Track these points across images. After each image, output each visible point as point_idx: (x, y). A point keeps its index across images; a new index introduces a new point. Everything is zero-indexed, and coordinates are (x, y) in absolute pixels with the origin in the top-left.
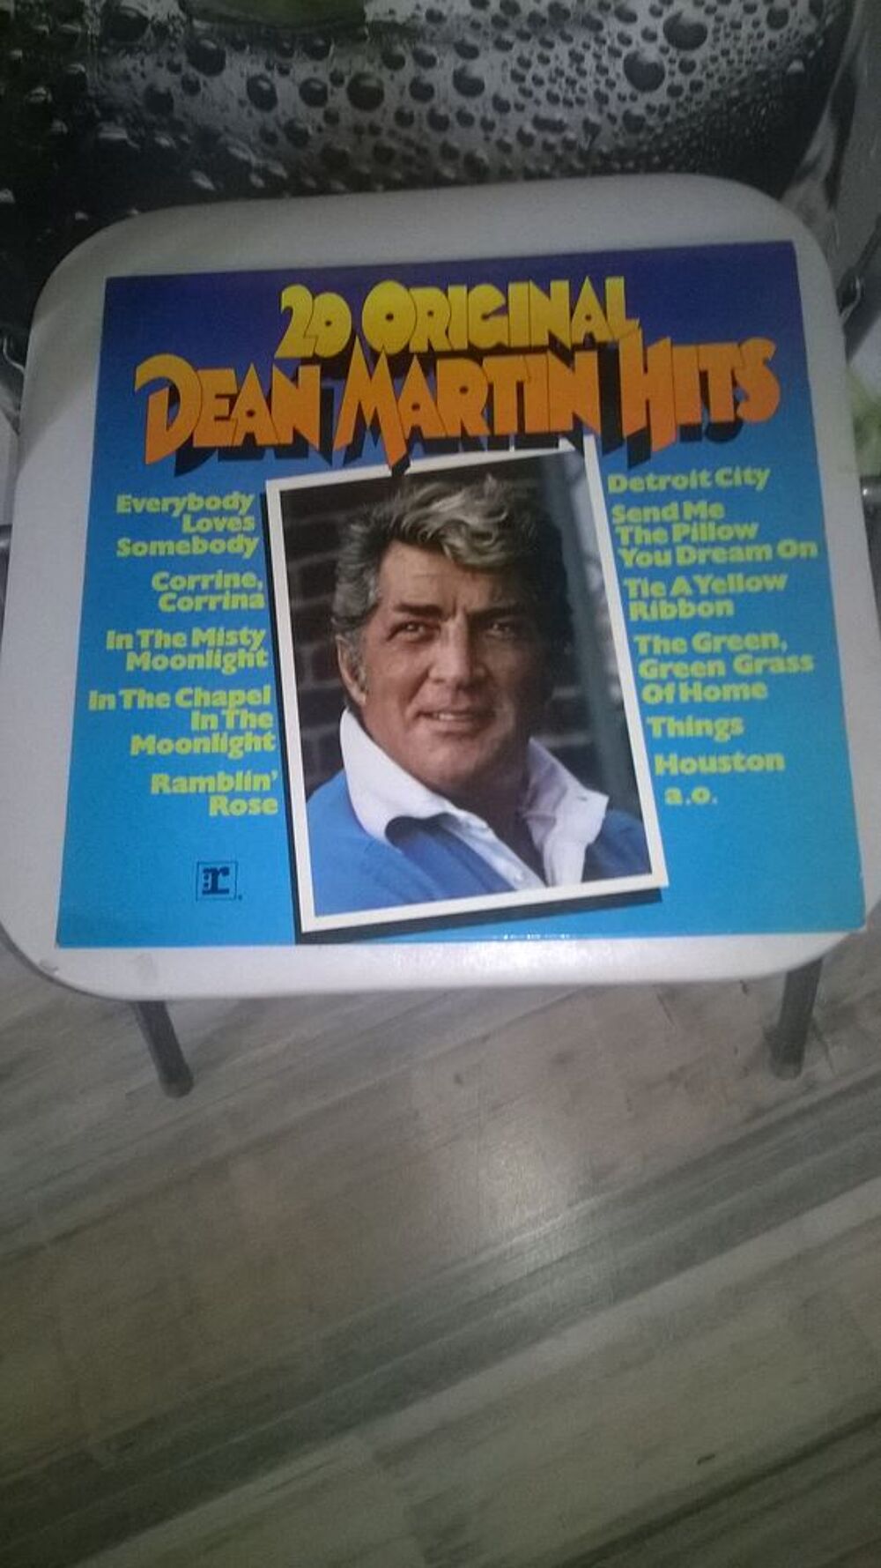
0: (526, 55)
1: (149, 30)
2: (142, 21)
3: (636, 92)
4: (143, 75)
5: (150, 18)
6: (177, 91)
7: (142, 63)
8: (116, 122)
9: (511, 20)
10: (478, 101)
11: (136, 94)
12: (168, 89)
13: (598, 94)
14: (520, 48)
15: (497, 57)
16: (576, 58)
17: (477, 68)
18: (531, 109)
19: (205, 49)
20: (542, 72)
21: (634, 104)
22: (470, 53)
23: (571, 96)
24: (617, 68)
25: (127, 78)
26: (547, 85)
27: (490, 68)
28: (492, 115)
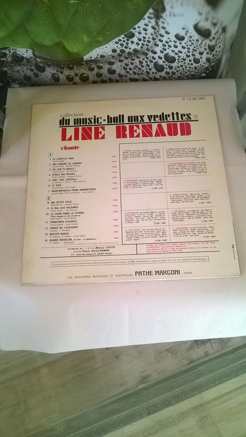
0: (127, 63)
1: (25, 60)
2: (23, 58)
3: (157, 72)
4: (23, 71)
5: (25, 57)
6: (32, 76)
7: (23, 68)
8: (16, 83)
9: (123, 55)
10: (114, 75)
11: (21, 76)
12: (30, 76)
13: (147, 71)
14: (125, 61)
15: (119, 64)
16: (141, 63)
17: (114, 67)
18: (129, 76)
19: (40, 66)
20: (132, 67)
21: (156, 75)
22: (113, 63)
23: (139, 72)
24: (152, 65)
25: (19, 72)
26: (133, 70)
27: (118, 67)
28: (118, 78)
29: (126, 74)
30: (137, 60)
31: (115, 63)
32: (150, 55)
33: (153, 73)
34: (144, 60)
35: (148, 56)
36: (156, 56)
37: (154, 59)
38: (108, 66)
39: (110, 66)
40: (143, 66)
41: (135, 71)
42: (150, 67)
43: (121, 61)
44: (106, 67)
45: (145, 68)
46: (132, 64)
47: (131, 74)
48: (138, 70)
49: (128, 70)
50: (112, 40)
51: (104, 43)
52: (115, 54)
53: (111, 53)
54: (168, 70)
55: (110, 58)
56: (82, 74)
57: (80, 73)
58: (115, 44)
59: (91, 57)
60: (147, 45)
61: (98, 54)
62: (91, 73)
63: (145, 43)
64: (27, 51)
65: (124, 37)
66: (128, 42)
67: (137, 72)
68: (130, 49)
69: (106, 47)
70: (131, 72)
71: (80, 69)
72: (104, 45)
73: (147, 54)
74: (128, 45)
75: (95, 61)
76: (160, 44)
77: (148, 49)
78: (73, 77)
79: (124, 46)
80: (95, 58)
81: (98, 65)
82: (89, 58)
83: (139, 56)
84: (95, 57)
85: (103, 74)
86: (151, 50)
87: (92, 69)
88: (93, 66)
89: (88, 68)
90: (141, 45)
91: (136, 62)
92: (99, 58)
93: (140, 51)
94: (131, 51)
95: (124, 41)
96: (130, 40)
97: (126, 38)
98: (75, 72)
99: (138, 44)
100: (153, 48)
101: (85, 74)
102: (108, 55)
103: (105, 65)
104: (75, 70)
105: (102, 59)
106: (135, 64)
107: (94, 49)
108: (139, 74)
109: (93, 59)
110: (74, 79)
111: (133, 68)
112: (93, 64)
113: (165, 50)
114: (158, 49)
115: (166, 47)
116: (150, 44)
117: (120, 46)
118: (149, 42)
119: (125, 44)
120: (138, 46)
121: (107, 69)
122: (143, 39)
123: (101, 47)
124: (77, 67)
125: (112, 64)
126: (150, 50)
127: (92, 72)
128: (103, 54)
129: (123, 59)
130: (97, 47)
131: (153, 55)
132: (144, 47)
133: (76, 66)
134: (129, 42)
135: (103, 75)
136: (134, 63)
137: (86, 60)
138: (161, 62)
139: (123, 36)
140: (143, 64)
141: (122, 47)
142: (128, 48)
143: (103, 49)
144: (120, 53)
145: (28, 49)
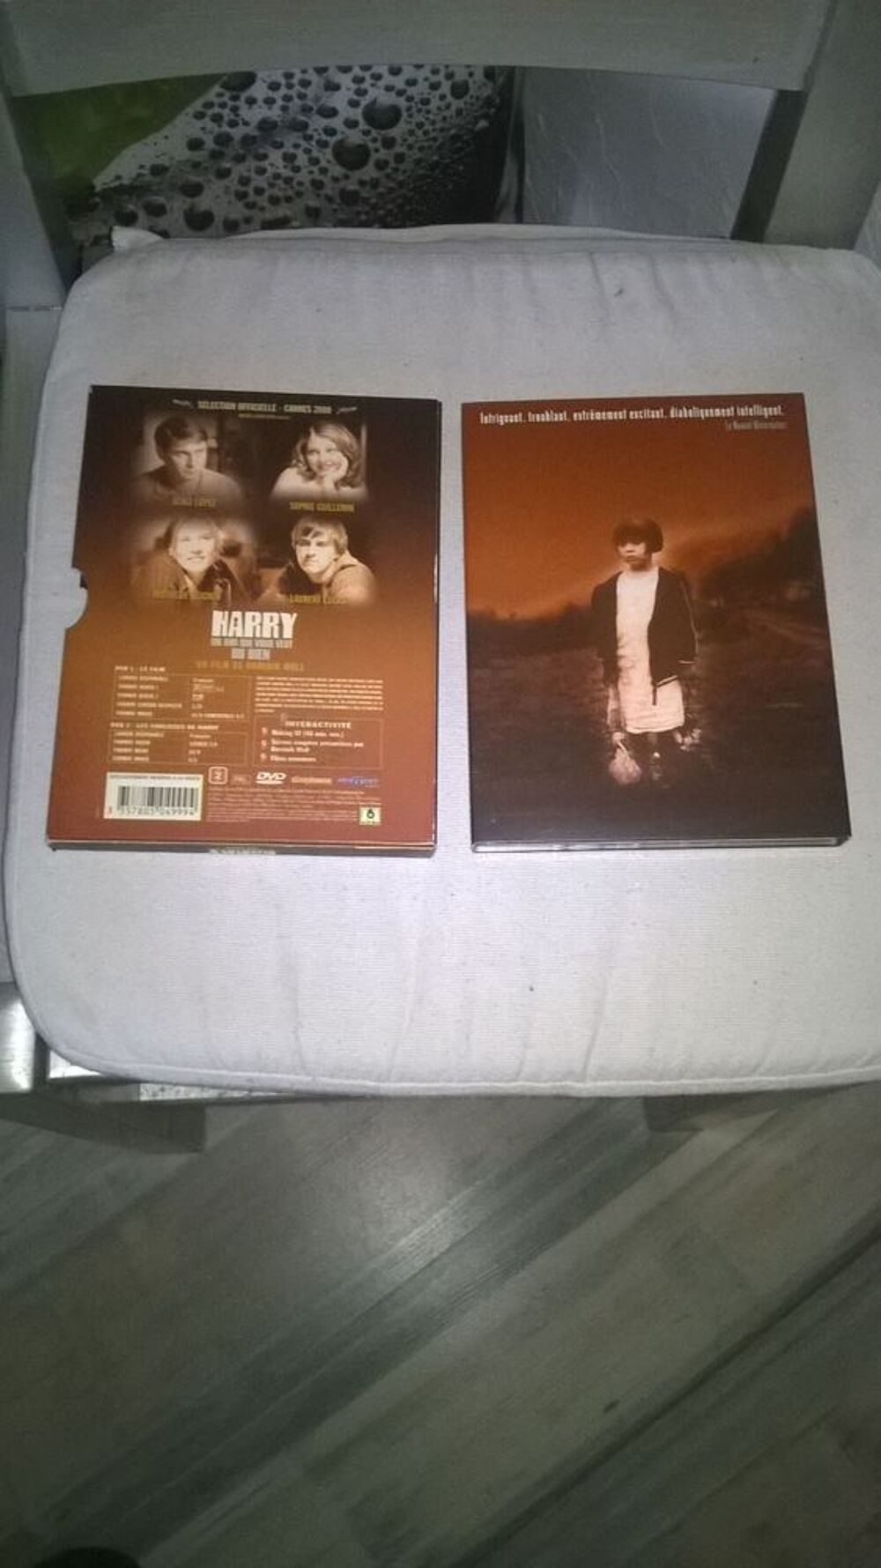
29: (247, 212)
30: (275, 157)
32: (318, 123)
33: (336, 180)
34: (296, 146)
35: (309, 132)
36: (336, 123)
37: (331, 132)
39: (189, 200)
40: (297, 169)
41: (276, 192)
42: (323, 163)
43: (223, 174)
45: (304, 171)
46: (262, 171)
47: (262, 209)
48: (283, 186)
49: (252, 198)
50: (182, 110)
51: (156, 123)
52: (199, 156)
54: (383, 154)
58: (194, 120)
59: (118, 178)
60: (302, 96)
63: (293, 93)
65: (221, 90)
66: (238, 103)
67: (280, 194)
68: (246, 123)
69: (166, 137)
70: (263, 201)
72: (157, 130)
73: (305, 126)
74: (237, 115)
75: (134, 189)
76: (345, 80)
77: (306, 110)
79: (226, 119)
80: (135, 180)
83: (278, 139)
84: (134, 175)
86: (315, 108)
88: (131, 207)
90: (280, 103)
91: (273, 162)
92: (148, 178)
93: (282, 121)
94: (251, 130)
95: (223, 106)
96: (244, 96)
97: (228, 94)
99: (270, 102)
100: (322, 102)
102: (179, 162)
105: (158, 179)
106: (270, 171)
107: (122, 150)
108: (289, 199)
109: (126, 182)
111: (264, 185)
113: (365, 92)
114: (339, 100)
115: (365, 85)
116: (310, 92)
117: (212, 123)
118: (305, 84)
119: (226, 112)
120: (270, 109)
121: (182, 213)
122: (283, 81)
123: (151, 139)
125: (194, 190)
126: (311, 109)
128: (159, 161)
129: (228, 165)
130: (135, 142)
131: (324, 122)
132: (290, 104)
134: (241, 103)
136: (269, 168)
137: (105, 190)
138: (355, 137)
139: (217, 89)
140: (297, 163)
141: (220, 126)
142: (241, 122)
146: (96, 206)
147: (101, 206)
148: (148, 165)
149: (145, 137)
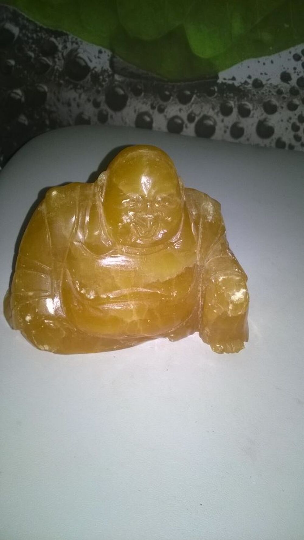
31: (279, 109)
38: (262, 114)
39: (265, 115)
43: (292, 107)
44: (255, 116)
50: (289, 47)
51: (271, 48)
53: (276, 80)
55: (270, 94)
56: (205, 117)
57: (200, 114)
59: (234, 79)
61: (251, 75)
62: (223, 121)
64: (100, 52)
69: (272, 62)
71: (203, 104)
72: (269, 54)
78: (183, 122)
81: (243, 103)
82: (229, 80)
84: (243, 81)
85: (245, 130)
87: (226, 111)
88: (232, 103)
89: (219, 105)
92: (249, 87)
98: (191, 110)
101: (210, 120)
102: (271, 84)
103: (257, 108)
104: (193, 104)
105: (254, 91)
107: (245, 59)
109: (237, 84)
110: (185, 129)
112: (234, 98)
123: (262, 59)
124: (199, 97)
125: (271, 109)
127: (226, 119)
130: (253, 57)
133: (198, 94)
135: (245, 134)
137: (222, 83)
143: (264, 64)
144: (296, 86)
145: (104, 47)
146: (214, 92)
147: (216, 94)
148: (253, 79)
149: (261, 56)
